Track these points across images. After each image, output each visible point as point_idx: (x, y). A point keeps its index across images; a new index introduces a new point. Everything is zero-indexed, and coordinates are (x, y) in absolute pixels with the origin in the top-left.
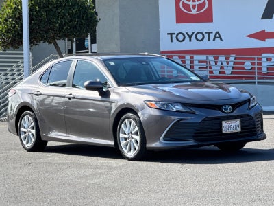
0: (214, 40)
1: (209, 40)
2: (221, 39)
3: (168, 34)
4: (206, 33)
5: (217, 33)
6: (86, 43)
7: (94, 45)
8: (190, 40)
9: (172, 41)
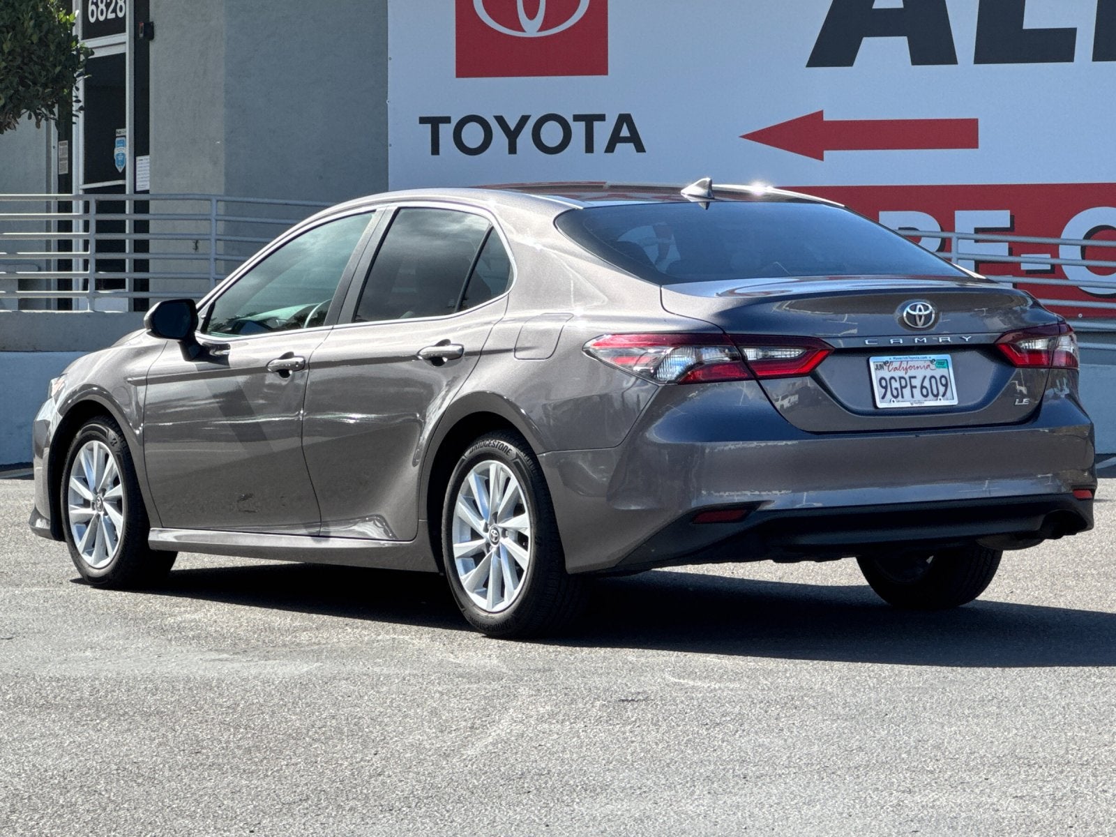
0: (610, 148)
1: (589, 148)
2: (640, 148)
3: (423, 120)
4: (577, 118)
5: (625, 119)
6: (116, 151)
7: (143, 161)
8: (513, 149)
9: (435, 150)
